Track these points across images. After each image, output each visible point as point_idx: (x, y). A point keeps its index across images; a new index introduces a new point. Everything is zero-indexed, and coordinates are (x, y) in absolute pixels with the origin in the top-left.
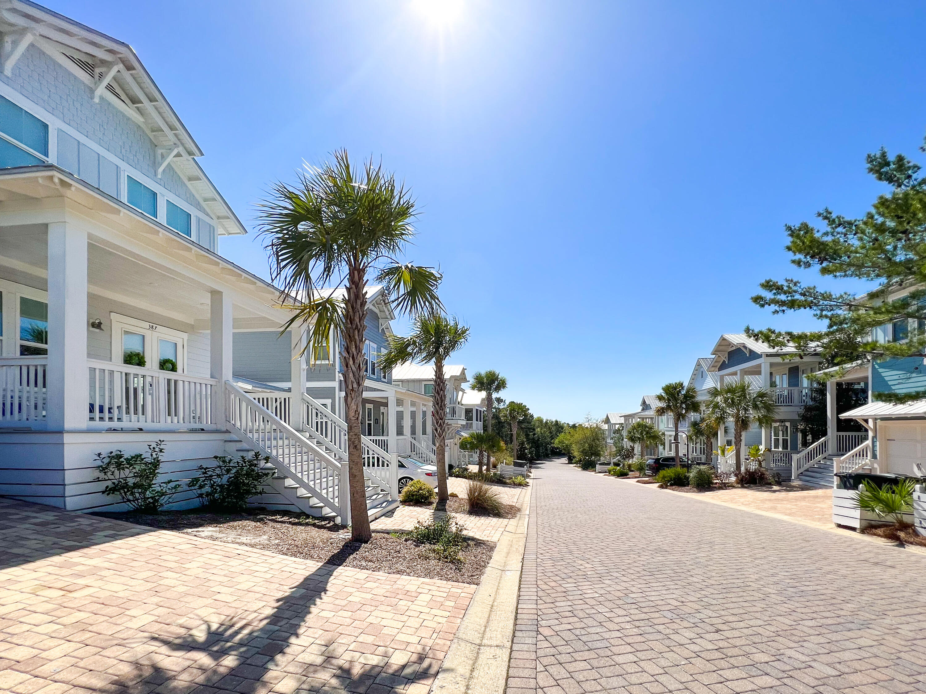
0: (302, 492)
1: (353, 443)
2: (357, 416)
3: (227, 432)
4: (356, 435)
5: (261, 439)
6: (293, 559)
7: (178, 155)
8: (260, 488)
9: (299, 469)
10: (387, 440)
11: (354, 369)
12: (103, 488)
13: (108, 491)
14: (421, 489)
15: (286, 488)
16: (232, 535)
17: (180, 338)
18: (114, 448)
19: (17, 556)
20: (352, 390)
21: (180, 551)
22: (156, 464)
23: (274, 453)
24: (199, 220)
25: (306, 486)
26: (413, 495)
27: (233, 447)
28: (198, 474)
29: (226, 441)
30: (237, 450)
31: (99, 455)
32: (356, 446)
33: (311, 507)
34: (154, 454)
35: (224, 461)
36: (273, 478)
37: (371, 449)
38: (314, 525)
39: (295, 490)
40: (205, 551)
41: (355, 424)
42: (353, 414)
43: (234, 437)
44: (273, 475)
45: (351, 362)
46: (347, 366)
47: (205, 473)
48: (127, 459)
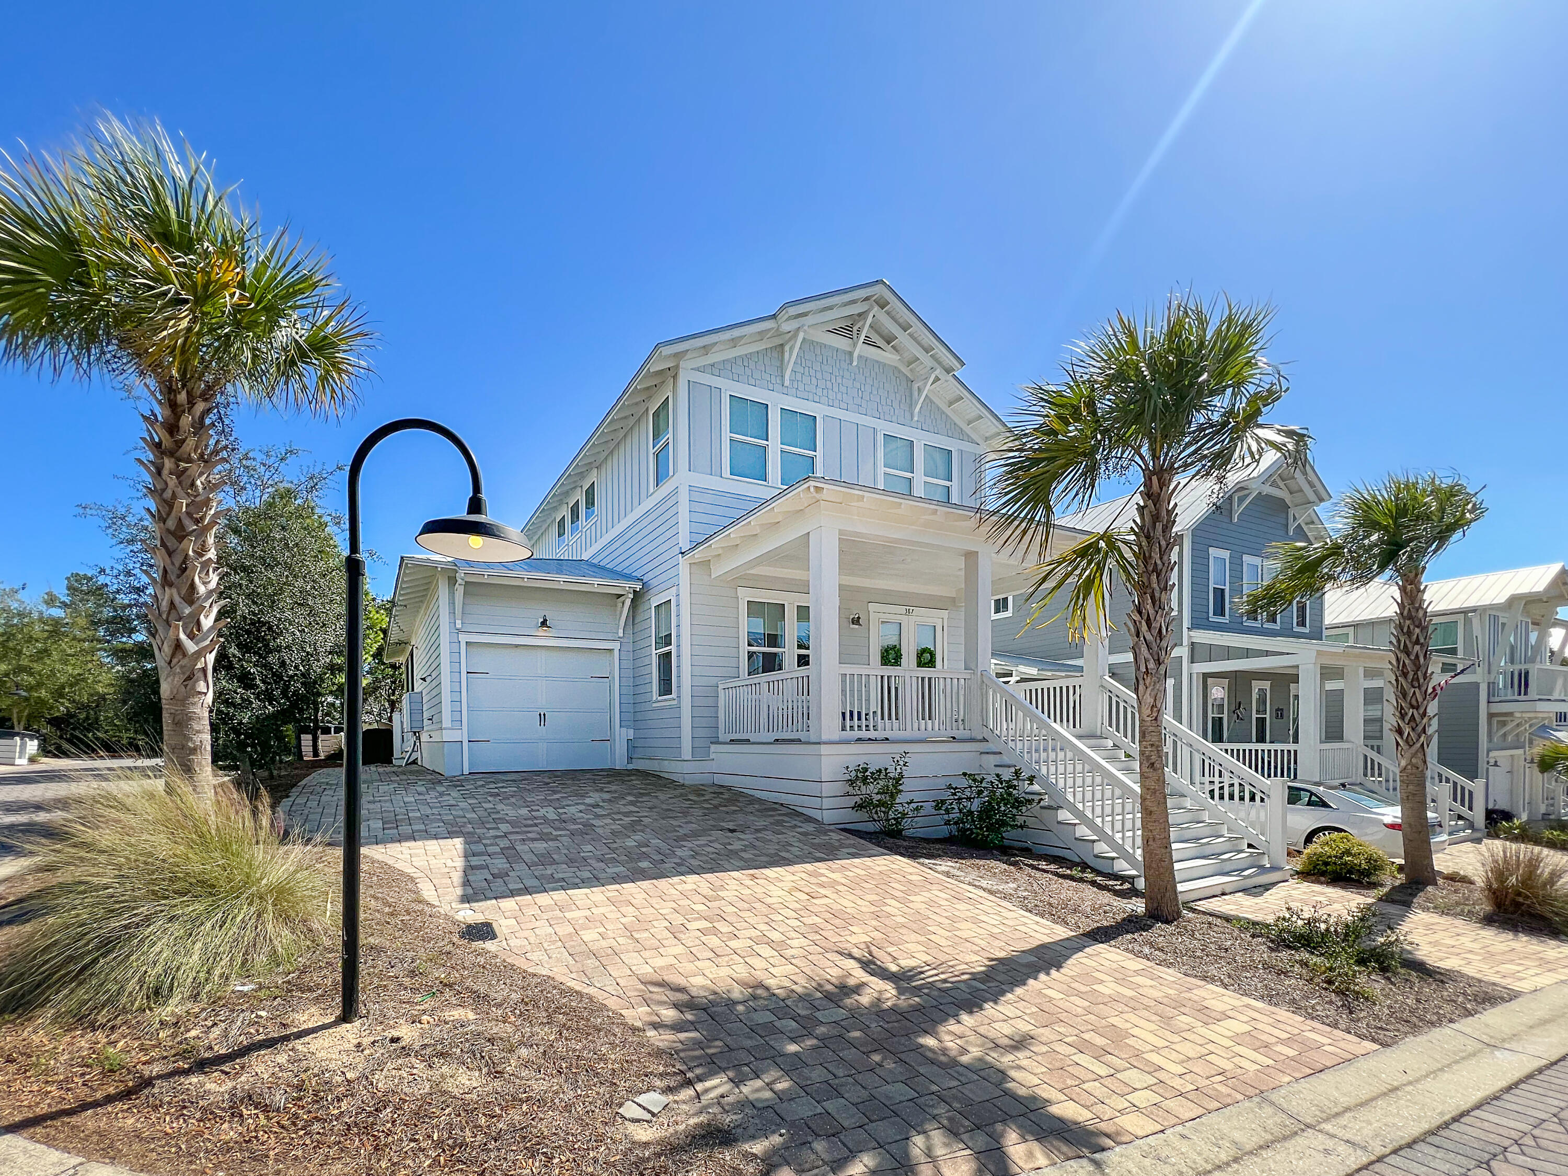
0: (1083, 831)
1: (1148, 758)
2: (1155, 714)
3: (985, 740)
4: (1152, 745)
5: (1026, 750)
6: (1038, 919)
7: (937, 379)
8: (1020, 820)
9: (1079, 796)
10: (1295, 752)
11: (1149, 637)
12: (852, 804)
13: (859, 807)
14: (1348, 852)
15: (1059, 823)
16: (973, 875)
17: (938, 618)
18: (861, 761)
19: (784, 858)
20: (1147, 672)
21: (910, 882)
22: (898, 780)
23: (1044, 770)
24: (961, 452)
25: (1091, 824)
26: (1326, 864)
27: (992, 760)
28: (947, 795)
29: (981, 753)
30: (996, 766)
31: (848, 767)
32: (1153, 764)
33: (1096, 856)
34: (898, 768)
35: (975, 780)
36: (1041, 807)
37: (1226, 769)
38: (1093, 883)
39: (1071, 827)
40: (934, 887)
41: (1151, 729)
42: (1149, 712)
43: (991, 746)
44: (1039, 802)
45: (1144, 627)
46: (1138, 636)
47: (954, 794)
48: (872, 773)
